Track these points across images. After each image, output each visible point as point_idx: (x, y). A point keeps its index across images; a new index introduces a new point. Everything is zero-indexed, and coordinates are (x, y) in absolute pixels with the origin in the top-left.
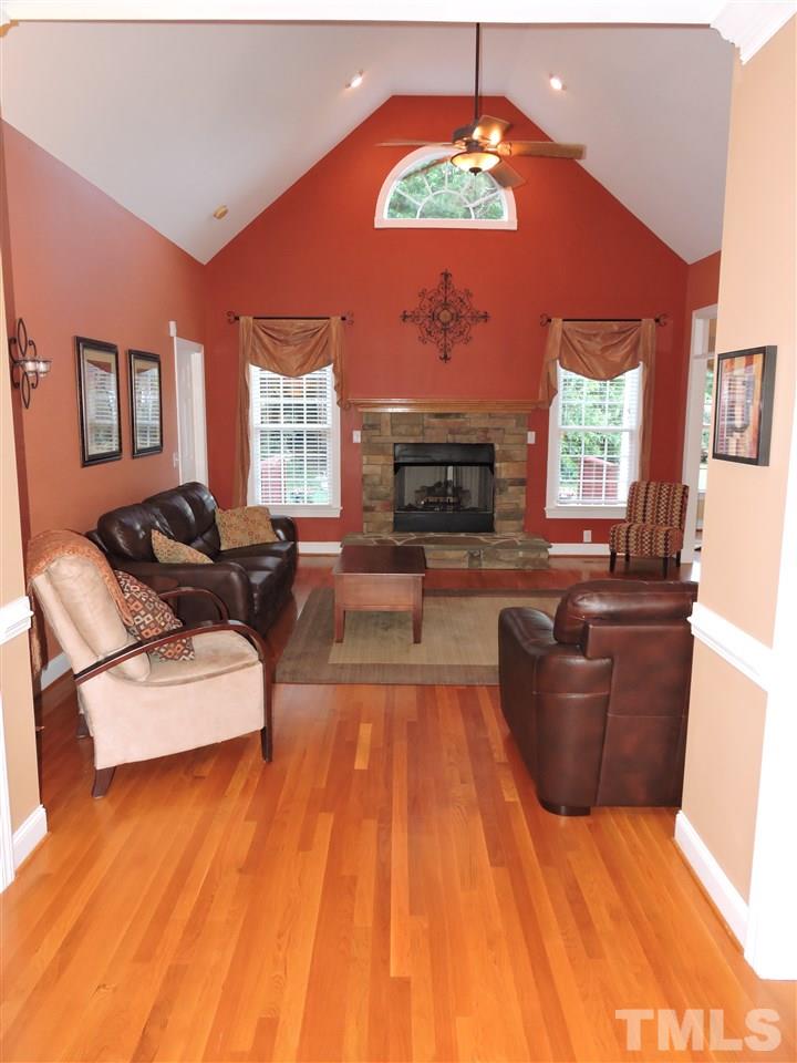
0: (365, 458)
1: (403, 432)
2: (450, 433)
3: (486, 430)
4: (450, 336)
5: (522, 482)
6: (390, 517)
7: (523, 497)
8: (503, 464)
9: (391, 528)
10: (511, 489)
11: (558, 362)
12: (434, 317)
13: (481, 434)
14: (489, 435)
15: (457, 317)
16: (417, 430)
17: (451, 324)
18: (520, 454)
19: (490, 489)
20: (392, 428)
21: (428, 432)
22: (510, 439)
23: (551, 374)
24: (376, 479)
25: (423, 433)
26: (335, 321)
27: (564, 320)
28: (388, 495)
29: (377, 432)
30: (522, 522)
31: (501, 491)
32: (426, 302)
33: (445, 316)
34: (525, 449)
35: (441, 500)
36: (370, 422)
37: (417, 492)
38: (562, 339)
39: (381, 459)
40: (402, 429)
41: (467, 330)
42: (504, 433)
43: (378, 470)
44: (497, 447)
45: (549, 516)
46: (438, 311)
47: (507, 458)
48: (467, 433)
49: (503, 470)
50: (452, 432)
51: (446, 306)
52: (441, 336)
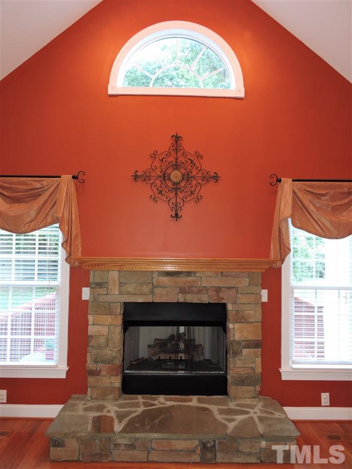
0: (91, 318)
1: (132, 292)
2: (181, 292)
3: (218, 290)
4: (181, 195)
5: (256, 345)
6: (117, 382)
7: (259, 360)
8: (237, 326)
9: (117, 393)
10: (245, 351)
11: (290, 220)
12: (165, 177)
13: (214, 293)
14: (221, 295)
15: (187, 177)
16: (146, 289)
17: (182, 184)
18: (255, 314)
19: (223, 349)
20: (120, 286)
21: (158, 291)
22: (242, 299)
23: (283, 230)
24: (102, 341)
25: (152, 292)
26: (66, 178)
27: (293, 181)
28: (115, 358)
29: (104, 291)
30: (258, 388)
31: (235, 353)
32: (157, 163)
33: (176, 176)
34: (259, 309)
35: (173, 357)
36: (97, 280)
37: (149, 346)
38: (294, 198)
39: (108, 319)
40: (131, 288)
41: (197, 190)
42: (237, 292)
43: (105, 330)
44: (230, 307)
45: (284, 378)
46: (169, 171)
47: (241, 319)
48: (200, 291)
49: (237, 331)
50: (182, 291)
51: (176, 167)
52: (172, 195)
